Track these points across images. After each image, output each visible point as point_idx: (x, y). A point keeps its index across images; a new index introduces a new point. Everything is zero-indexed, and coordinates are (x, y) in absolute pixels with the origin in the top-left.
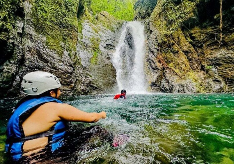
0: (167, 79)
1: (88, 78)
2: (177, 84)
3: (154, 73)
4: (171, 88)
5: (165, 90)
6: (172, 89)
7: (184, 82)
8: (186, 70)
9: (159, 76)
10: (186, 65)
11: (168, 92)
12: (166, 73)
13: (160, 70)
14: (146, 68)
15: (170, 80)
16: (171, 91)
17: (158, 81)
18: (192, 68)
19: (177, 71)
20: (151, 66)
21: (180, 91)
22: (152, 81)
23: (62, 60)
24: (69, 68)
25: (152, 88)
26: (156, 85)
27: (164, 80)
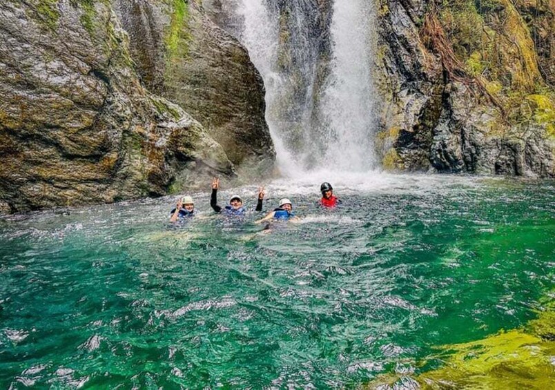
0: (458, 118)
1: (164, 124)
2: (493, 140)
3: (409, 91)
4: (472, 155)
5: (448, 163)
6: (475, 160)
7: (517, 135)
8: (526, 83)
9: (428, 105)
10: (528, 67)
11: (460, 170)
12: (453, 95)
13: (433, 83)
14: (378, 72)
15: (469, 122)
16: (470, 166)
17: (425, 125)
18: (544, 77)
19: (494, 87)
20: (399, 62)
21: (504, 167)
22: (402, 128)
23: (59, 48)
24: (92, 82)
25: (403, 156)
26: (417, 142)
27: (447, 122)
